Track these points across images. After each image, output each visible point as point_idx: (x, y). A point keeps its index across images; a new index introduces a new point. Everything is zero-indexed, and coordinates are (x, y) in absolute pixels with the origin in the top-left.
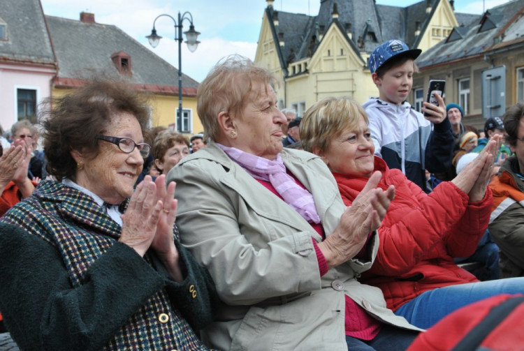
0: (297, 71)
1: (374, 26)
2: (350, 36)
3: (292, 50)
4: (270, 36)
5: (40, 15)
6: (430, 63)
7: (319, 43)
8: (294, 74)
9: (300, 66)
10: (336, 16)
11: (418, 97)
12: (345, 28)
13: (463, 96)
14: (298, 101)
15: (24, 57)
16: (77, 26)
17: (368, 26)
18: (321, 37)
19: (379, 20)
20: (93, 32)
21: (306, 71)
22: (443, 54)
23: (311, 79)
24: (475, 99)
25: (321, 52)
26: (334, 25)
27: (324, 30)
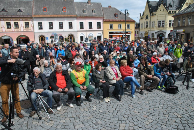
0: (153, 14)
1: (172, 4)
2: (165, 6)
3: (152, 10)
4: (148, 7)
5: (101, 7)
6: (182, 13)
7: (158, 8)
8: (153, 15)
9: (154, 13)
10: (163, 2)
11: (179, 21)
12: (165, 4)
13: (189, 21)
14: (153, 21)
15: (98, 16)
16: (108, 8)
17: (170, 3)
18: (159, 7)
19: (173, 2)
20: (111, 9)
21: (155, 15)
22: (186, 11)
23: (156, 16)
24: (192, 22)
25: (159, 10)
26: (162, 4)
27: (159, 5)
